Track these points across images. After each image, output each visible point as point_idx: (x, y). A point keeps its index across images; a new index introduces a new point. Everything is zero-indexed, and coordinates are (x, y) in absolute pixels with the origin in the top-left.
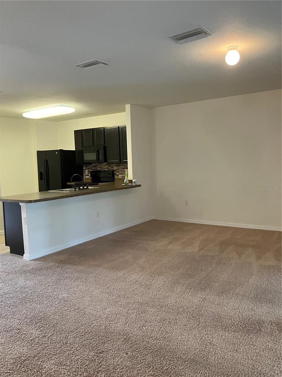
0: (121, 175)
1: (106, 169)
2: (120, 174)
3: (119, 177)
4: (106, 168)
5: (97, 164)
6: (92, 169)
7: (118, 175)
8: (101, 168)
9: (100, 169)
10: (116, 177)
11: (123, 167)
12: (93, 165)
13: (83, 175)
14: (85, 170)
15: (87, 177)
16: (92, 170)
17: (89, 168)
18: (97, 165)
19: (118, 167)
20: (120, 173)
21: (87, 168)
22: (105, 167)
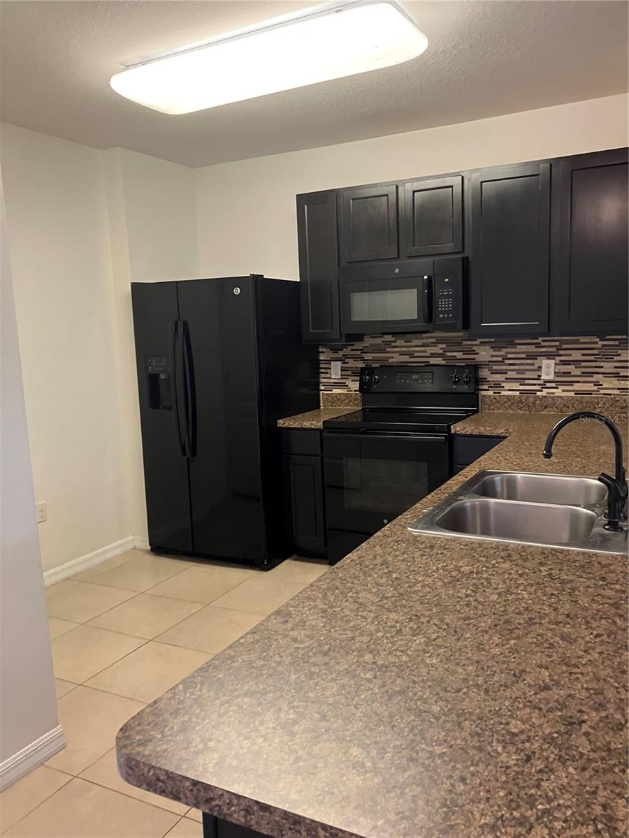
0: (516, 386)
1: (433, 361)
2: (509, 380)
3: (504, 393)
4: (433, 355)
5: (389, 338)
6: (362, 359)
7: (498, 385)
8: (411, 355)
9: (406, 358)
10: (491, 393)
11: (532, 349)
12: (368, 341)
13: (318, 384)
14: (329, 362)
15: (336, 391)
16: (364, 365)
17: (346, 356)
18: (388, 343)
19: (503, 352)
20: (511, 374)
21: (340, 354)
22: (431, 350)
